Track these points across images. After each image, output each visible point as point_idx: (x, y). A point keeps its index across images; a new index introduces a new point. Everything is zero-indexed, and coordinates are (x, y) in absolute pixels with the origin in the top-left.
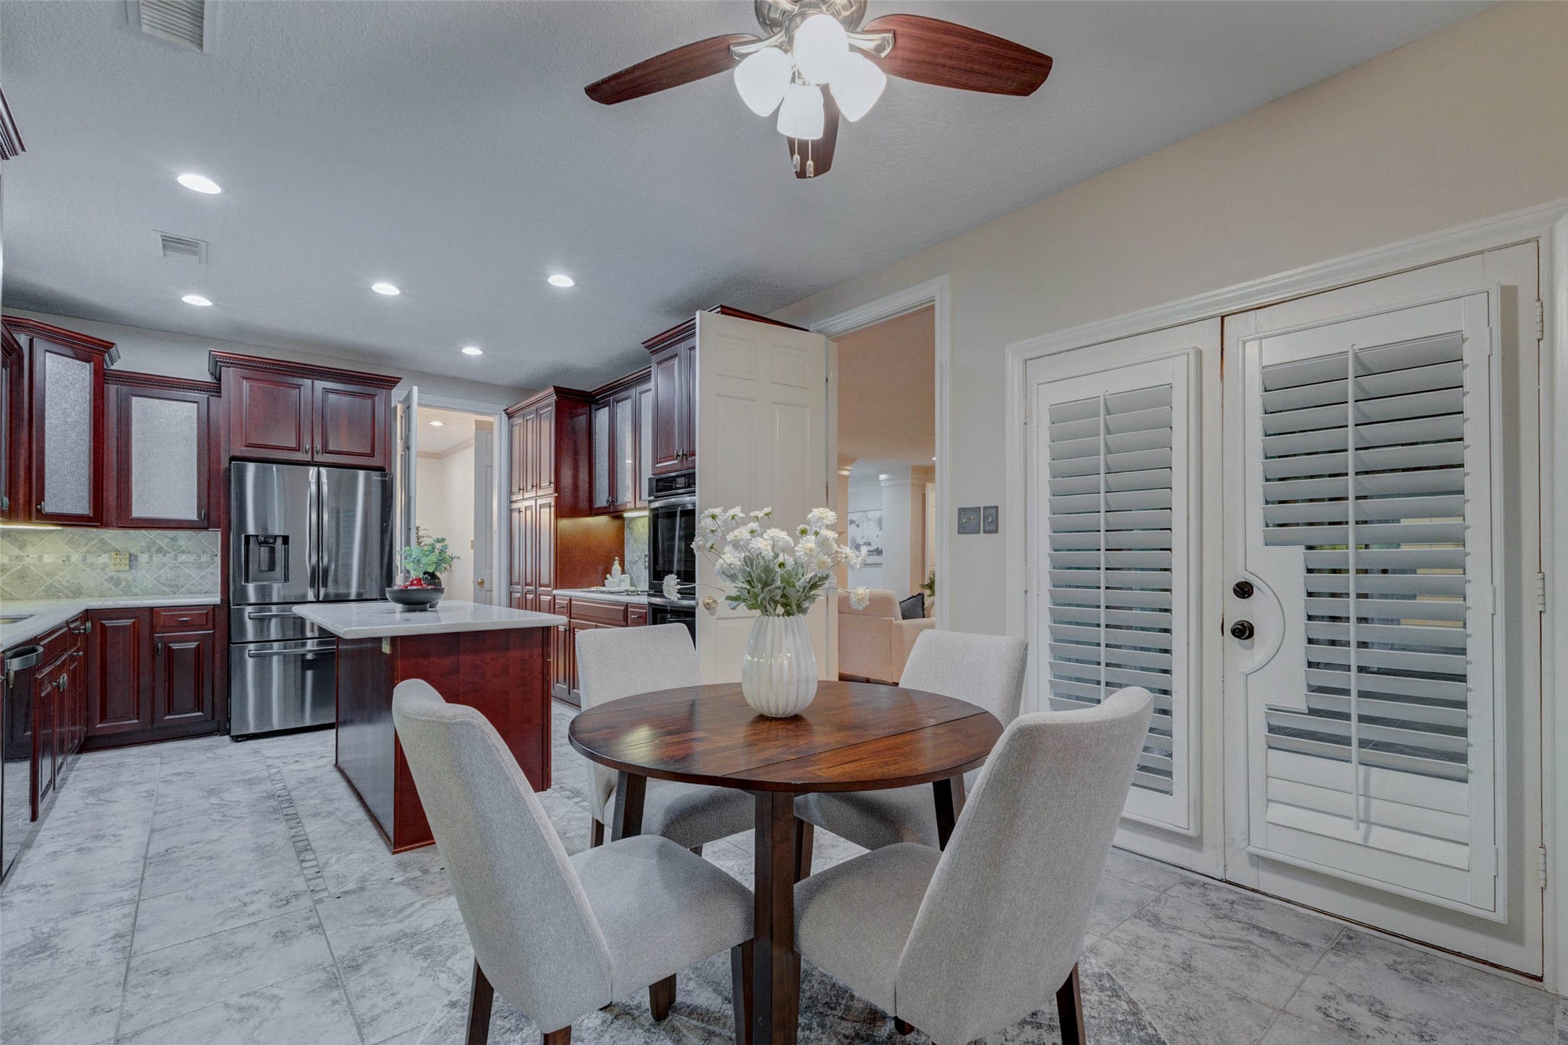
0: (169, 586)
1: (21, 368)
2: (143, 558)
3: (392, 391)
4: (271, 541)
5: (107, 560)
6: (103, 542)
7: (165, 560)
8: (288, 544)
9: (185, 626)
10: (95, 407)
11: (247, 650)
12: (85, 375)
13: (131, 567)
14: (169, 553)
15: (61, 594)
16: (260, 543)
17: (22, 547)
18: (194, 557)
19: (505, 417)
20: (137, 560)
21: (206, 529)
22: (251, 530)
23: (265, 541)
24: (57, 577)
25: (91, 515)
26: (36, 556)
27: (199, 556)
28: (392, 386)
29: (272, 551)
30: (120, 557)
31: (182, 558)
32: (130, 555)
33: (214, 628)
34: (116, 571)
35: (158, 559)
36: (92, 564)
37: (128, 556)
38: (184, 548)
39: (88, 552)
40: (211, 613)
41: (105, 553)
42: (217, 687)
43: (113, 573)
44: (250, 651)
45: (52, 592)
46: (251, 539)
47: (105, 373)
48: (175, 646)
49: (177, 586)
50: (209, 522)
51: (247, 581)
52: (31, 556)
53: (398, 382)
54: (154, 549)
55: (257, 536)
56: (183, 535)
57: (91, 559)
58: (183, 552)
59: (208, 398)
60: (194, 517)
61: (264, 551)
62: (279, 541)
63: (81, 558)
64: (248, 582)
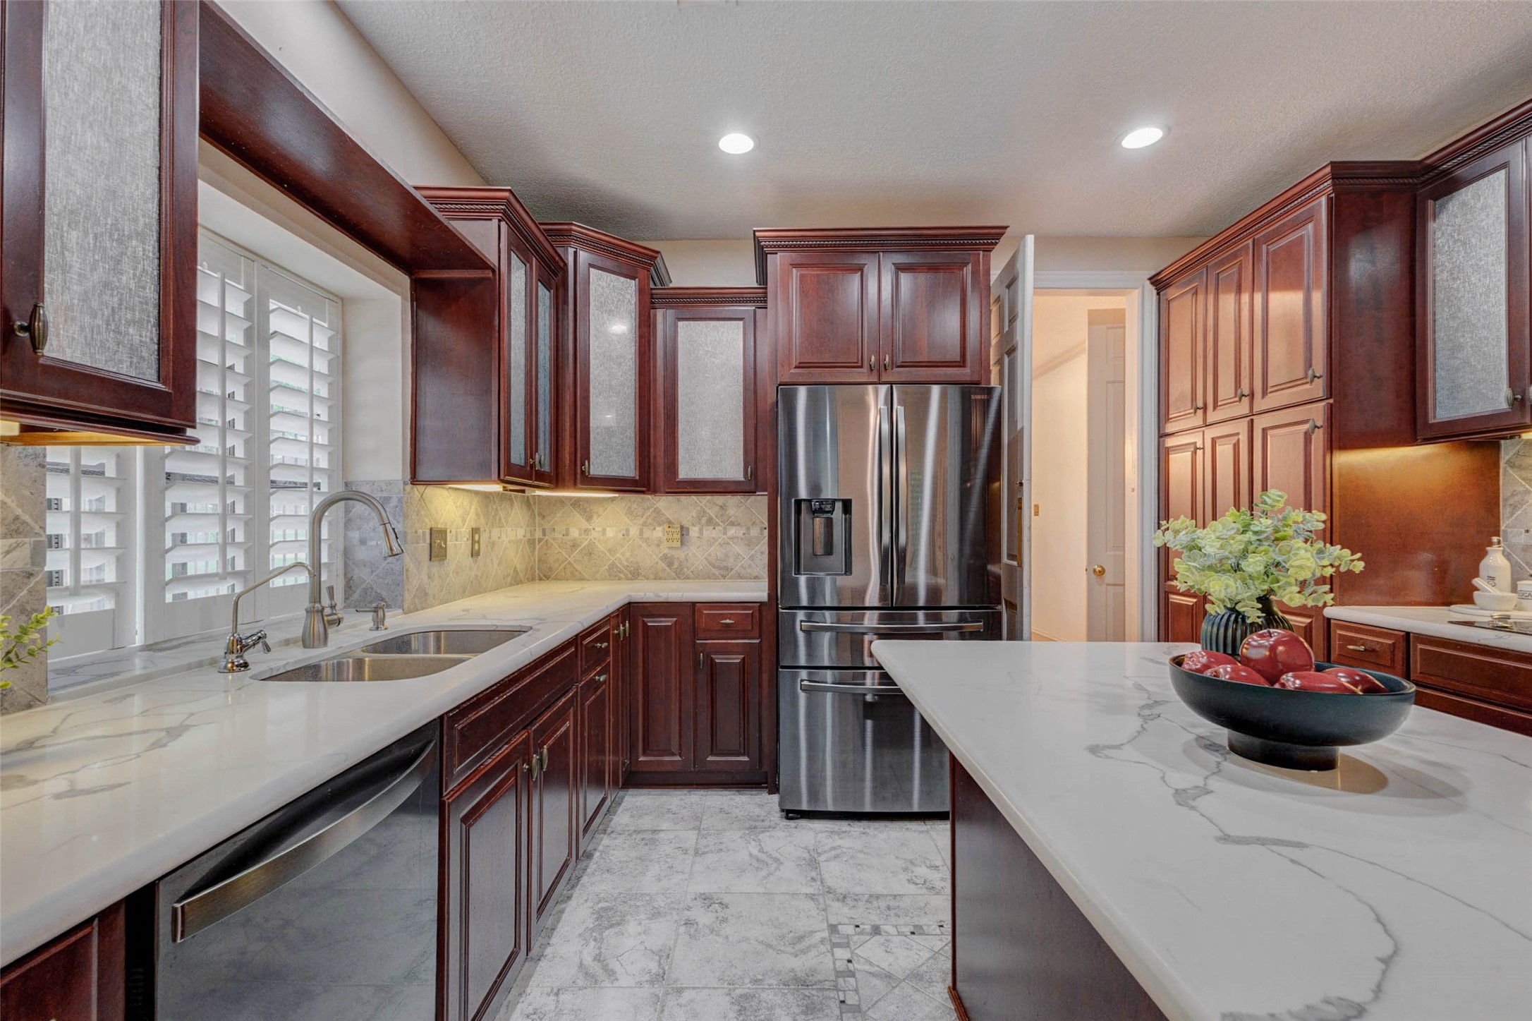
0: (719, 568)
1: (566, 289)
2: (694, 532)
3: (992, 254)
4: (828, 508)
5: (660, 534)
6: (657, 511)
7: (714, 534)
8: (851, 514)
9: (727, 631)
10: (641, 337)
11: (799, 680)
12: (631, 296)
13: (682, 543)
14: (719, 525)
15: (621, 575)
16: (814, 512)
17: (589, 519)
18: (743, 530)
19: (1151, 291)
20: (688, 534)
21: (753, 492)
22: (803, 493)
23: (821, 508)
24: (618, 555)
25: (637, 478)
26: (600, 529)
27: (748, 529)
28: (992, 244)
29: (829, 524)
30: (673, 530)
31: (732, 531)
32: (682, 528)
33: (760, 636)
34: (669, 548)
35: (709, 532)
36: (648, 539)
37: (679, 530)
38: (732, 519)
39: (644, 524)
40: (757, 614)
41: (660, 525)
42: (765, 722)
43: (666, 551)
44: (802, 681)
45: (614, 573)
46: (803, 506)
47: (652, 294)
48: (719, 659)
49: (727, 568)
50: (756, 485)
51: (798, 572)
52: (596, 529)
53: (1003, 234)
54: (704, 520)
55: (810, 501)
56: (731, 500)
57: (647, 534)
58: (732, 524)
59: (755, 311)
60: (741, 477)
61: (819, 522)
62: (839, 506)
63: (638, 533)
64: (799, 574)
